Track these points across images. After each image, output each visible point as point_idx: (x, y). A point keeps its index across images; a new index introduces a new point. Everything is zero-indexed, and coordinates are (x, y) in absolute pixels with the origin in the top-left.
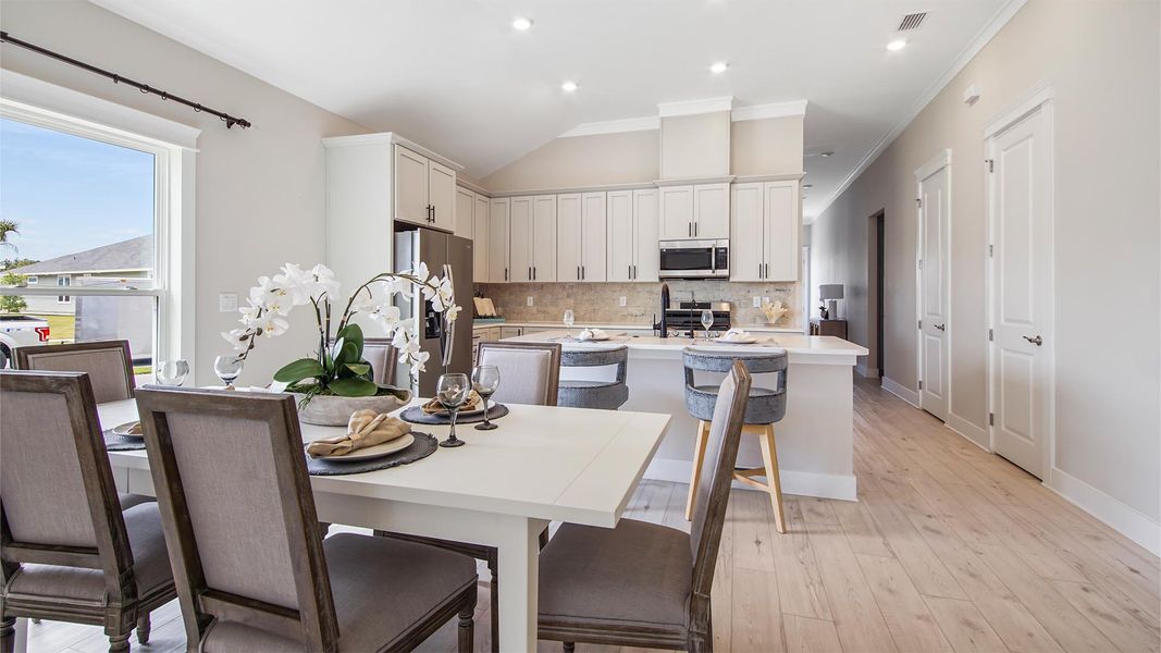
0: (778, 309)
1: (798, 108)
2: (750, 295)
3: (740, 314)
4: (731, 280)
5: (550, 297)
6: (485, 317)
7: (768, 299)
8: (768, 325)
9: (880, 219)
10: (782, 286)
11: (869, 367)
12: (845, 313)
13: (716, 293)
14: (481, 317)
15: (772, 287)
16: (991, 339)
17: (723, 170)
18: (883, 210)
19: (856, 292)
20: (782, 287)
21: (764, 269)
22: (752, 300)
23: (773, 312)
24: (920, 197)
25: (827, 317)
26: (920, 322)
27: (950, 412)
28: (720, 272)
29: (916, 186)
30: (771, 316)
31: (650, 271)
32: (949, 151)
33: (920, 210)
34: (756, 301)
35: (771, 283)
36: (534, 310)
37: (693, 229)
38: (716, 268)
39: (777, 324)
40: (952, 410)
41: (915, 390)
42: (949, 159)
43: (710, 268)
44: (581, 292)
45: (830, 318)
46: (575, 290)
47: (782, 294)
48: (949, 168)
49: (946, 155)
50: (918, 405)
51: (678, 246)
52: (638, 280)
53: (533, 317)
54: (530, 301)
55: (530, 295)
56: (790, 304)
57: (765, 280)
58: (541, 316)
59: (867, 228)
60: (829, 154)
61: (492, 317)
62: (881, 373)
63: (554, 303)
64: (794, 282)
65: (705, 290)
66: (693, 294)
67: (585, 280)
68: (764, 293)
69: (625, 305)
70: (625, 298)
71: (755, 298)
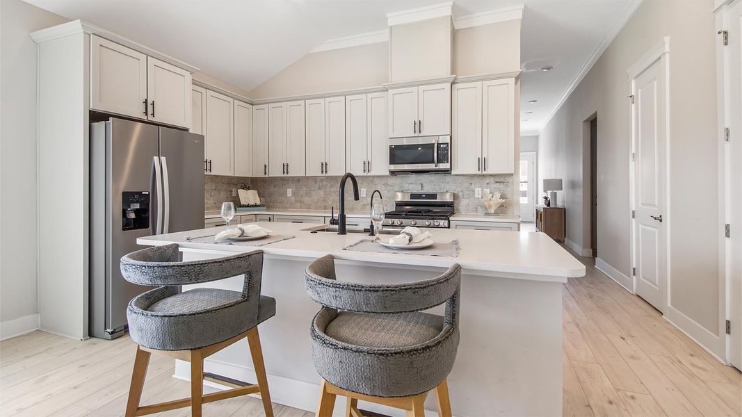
0: (497, 200)
1: (515, 14)
2: (472, 187)
3: (463, 204)
4: (453, 173)
5: (305, 189)
6: (248, 206)
7: (488, 190)
8: (487, 214)
9: (593, 123)
10: (502, 178)
11: (584, 247)
12: (563, 202)
13: (442, 185)
14: (244, 206)
15: (492, 180)
16: (728, 235)
17: (444, 70)
18: (596, 114)
19: (573, 185)
20: (502, 180)
21: (482, 163)
22: (473, 191)
23: (492, 203)
24: (633, 94)
25: (549, 205)
26: (633, 212)
27: (669, 305)
28: (442, 166)
29: (629, 84)
30: (490, 206)
31: (382, 166)
32: (667, 39)
33: (633, 105)
34: (478, 192)
35: (491, 175)
36: (293, 199)
37: (418, 126)
38: (438, 162)
39: (496, 214)
40: (672, 304)
41: (629, 277)
42: (667, 48)
43: (433, 162)
44: (329, 185)
45: (551, 206)
46: (325, 183)
47: (502, 186)
48: (667, 56)
49: (664, 44)
50: (632, 290)
51: (405, 142)
52: (372, 173)
53: (292, 206)
54: (289, 192)
55: (289, 188)
56: (509, 196)
57: (484, 173)
58: (298, 205)
59: (581, 132)
60: (548, 69)
61: (256, 206)
62: (595, 254)
63: (308, 194)
64: (512, 175)
65: (432, 182)
66: (422, 186)
67: (328, 174)
68: (485, 185)
69: (365, 196)
70: (365, 190)
71: (476, 190)
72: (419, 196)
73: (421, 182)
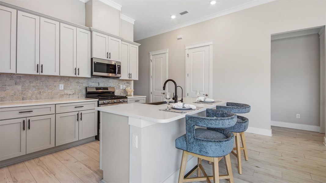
3: (116, 92)
4: (120, 78)
15: (126, 82)
20: (129, 82)
21: (130, 75)
24: (152, 59)
28: (118, 75)
37: (109, 55)
43: (115, 73)
65: (104, 82)
66: (99, 84)
67: (43, 74)
68: (124, 84)
69: (63, 89)
70: (63, 85)
71: (121, 86)
72: (100, 88)
73: (98, 82)
